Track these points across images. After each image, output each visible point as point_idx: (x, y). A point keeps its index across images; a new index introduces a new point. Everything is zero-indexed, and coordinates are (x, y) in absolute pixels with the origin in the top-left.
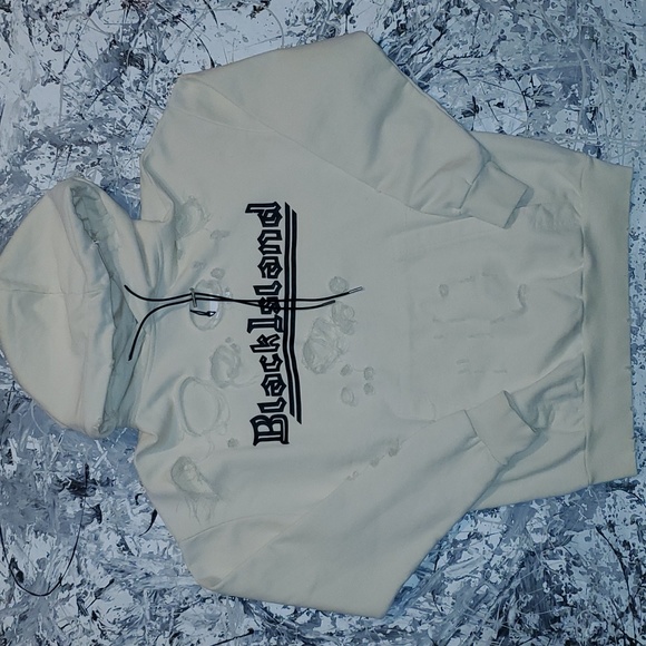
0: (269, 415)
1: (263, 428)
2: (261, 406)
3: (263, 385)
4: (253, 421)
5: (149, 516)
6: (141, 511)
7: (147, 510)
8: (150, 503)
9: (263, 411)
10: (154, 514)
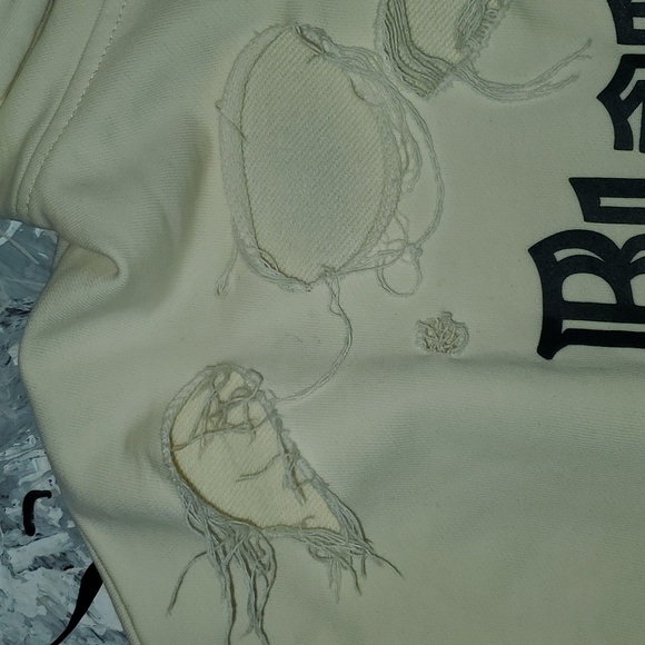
0: (619, 234)
1: (585, 288)
2: (588, 190)
3: (608, 96)
4: (542, 252)
5: (66, 588)
6: (42, 562)
7: (62, 562)
8: (77, 534)
9: (592, 211)
10: (91, 582)
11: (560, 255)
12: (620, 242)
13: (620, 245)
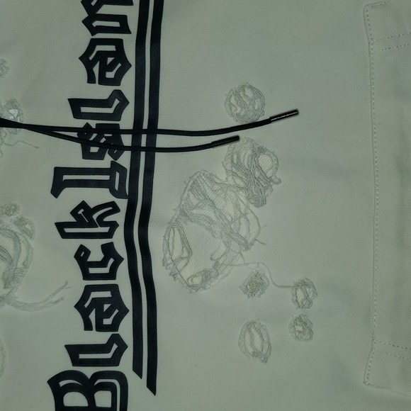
1: (75, 399)
3: (79, 306)
11: (62, 383)
12: (89, 376)
13: (89, 377)
